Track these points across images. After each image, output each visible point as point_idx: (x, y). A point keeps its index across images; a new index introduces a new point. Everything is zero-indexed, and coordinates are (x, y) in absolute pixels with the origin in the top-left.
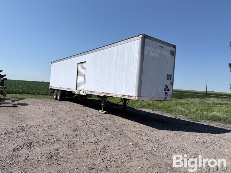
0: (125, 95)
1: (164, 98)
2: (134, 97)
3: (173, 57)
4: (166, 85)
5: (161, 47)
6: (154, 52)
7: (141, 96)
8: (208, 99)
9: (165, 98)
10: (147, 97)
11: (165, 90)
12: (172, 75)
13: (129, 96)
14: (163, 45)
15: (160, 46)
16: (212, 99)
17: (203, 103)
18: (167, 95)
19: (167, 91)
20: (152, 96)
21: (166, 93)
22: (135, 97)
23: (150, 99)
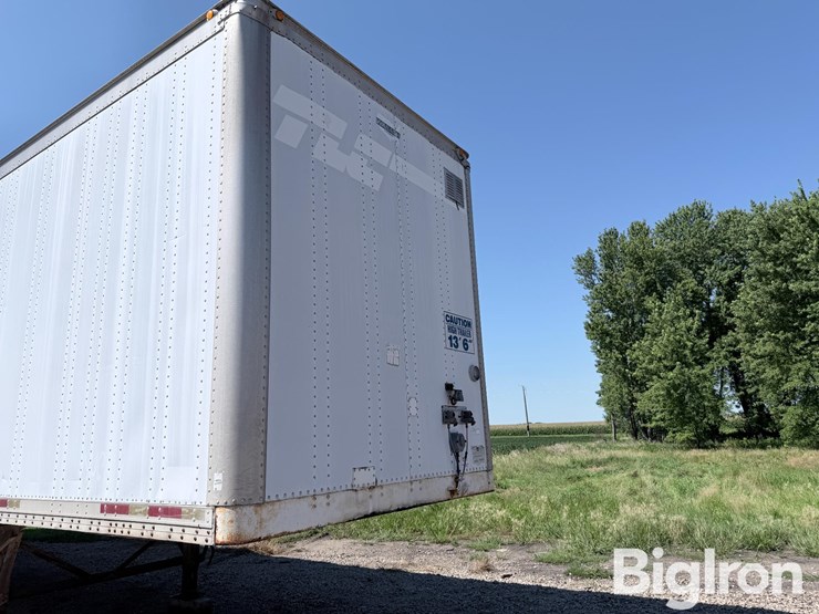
0: (123, 509)
1: (449, 482)
2: (198, 514)
3: (464, 211)
4: (449, 387)
5: (390, 130)
6: (346, 146)
7: (271, 493)
8: (548, 448)
9: (457, 480)
10: (322, 500)
11: (448, 417)
12: (472, 317)
13: (153, 511)
14: (400, 126)
15: (380, 122)
16: (560, 447)
17: (542, 469)
18: (462, 454)
19: (460, 429)
20: (365, 478)
21: (457, 443)
22: (207, 521)
23: (354, 511)
